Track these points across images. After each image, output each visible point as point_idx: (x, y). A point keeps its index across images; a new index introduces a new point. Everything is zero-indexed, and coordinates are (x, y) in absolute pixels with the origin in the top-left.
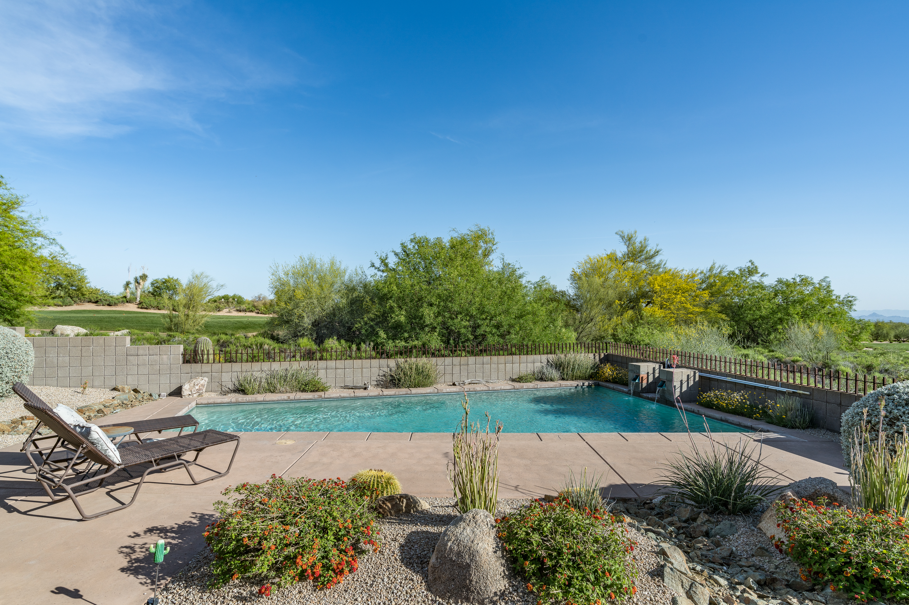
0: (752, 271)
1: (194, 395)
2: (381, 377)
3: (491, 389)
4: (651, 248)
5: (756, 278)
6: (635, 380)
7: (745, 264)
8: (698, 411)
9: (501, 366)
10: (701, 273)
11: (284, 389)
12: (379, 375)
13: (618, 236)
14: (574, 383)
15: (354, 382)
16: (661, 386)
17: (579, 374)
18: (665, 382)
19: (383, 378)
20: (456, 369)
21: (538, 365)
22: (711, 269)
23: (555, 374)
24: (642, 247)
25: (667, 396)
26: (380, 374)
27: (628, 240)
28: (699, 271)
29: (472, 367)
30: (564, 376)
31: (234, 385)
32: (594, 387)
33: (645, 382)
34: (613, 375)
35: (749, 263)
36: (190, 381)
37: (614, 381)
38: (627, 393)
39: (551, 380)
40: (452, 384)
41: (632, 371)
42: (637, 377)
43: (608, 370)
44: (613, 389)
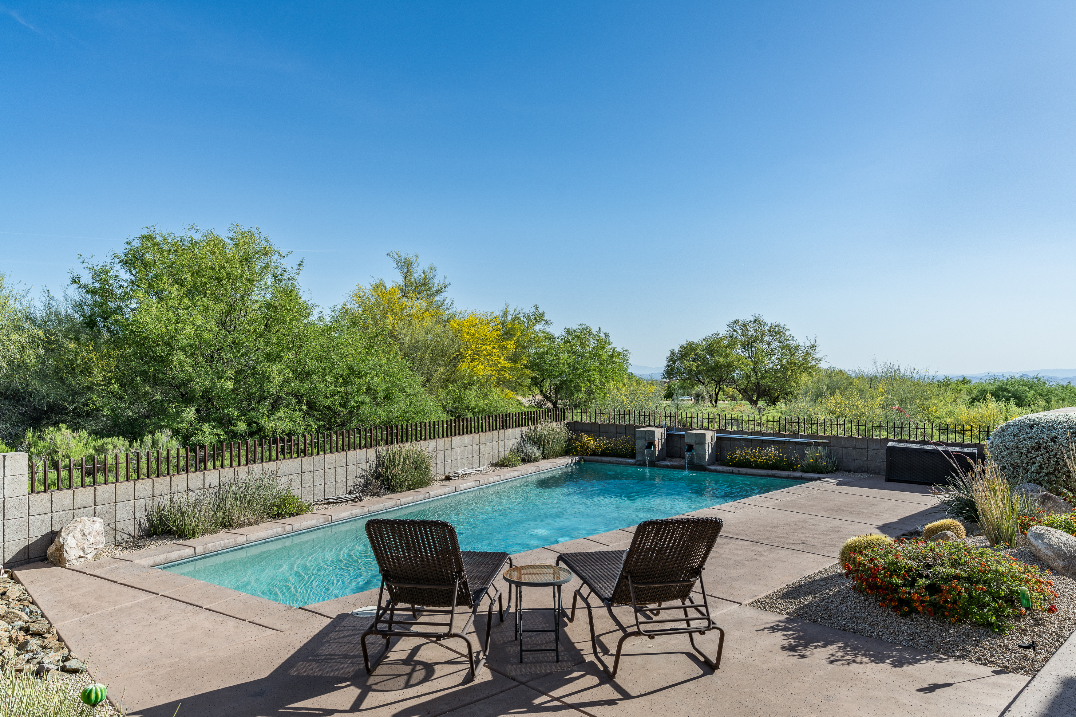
1: (90, 556)
2: (359, 480)
4: (437, 282)
5: (541, 327)
6: (648, 447)
7: (529, 309)
8: (739, 471)
9: (483, 447)
12: (356, 477)
13: (392, 259)
14: (562, 461)
15: (326, 492)
16: (689, 450)
17: (559, 448)
18: (692, 446)
19: (362, 480)
20: (441, 456)
21: (513, 442)
23: (536, 451)
24: (425, 278)
26: (359, 475)
27: (407, 267)
30: (546, 453)
31: (140, 525)
32: (582, 462)
33: (657, 449)
34: (600, 446)
35: (533, 310)
36: (71, 529)
37: (604, 454)
38: (635, 464)
39: (536, 460)
40: (443, 477)
41: (641, 438)
42: (650, 445)
43: (589, 441)
44: (610, 462)
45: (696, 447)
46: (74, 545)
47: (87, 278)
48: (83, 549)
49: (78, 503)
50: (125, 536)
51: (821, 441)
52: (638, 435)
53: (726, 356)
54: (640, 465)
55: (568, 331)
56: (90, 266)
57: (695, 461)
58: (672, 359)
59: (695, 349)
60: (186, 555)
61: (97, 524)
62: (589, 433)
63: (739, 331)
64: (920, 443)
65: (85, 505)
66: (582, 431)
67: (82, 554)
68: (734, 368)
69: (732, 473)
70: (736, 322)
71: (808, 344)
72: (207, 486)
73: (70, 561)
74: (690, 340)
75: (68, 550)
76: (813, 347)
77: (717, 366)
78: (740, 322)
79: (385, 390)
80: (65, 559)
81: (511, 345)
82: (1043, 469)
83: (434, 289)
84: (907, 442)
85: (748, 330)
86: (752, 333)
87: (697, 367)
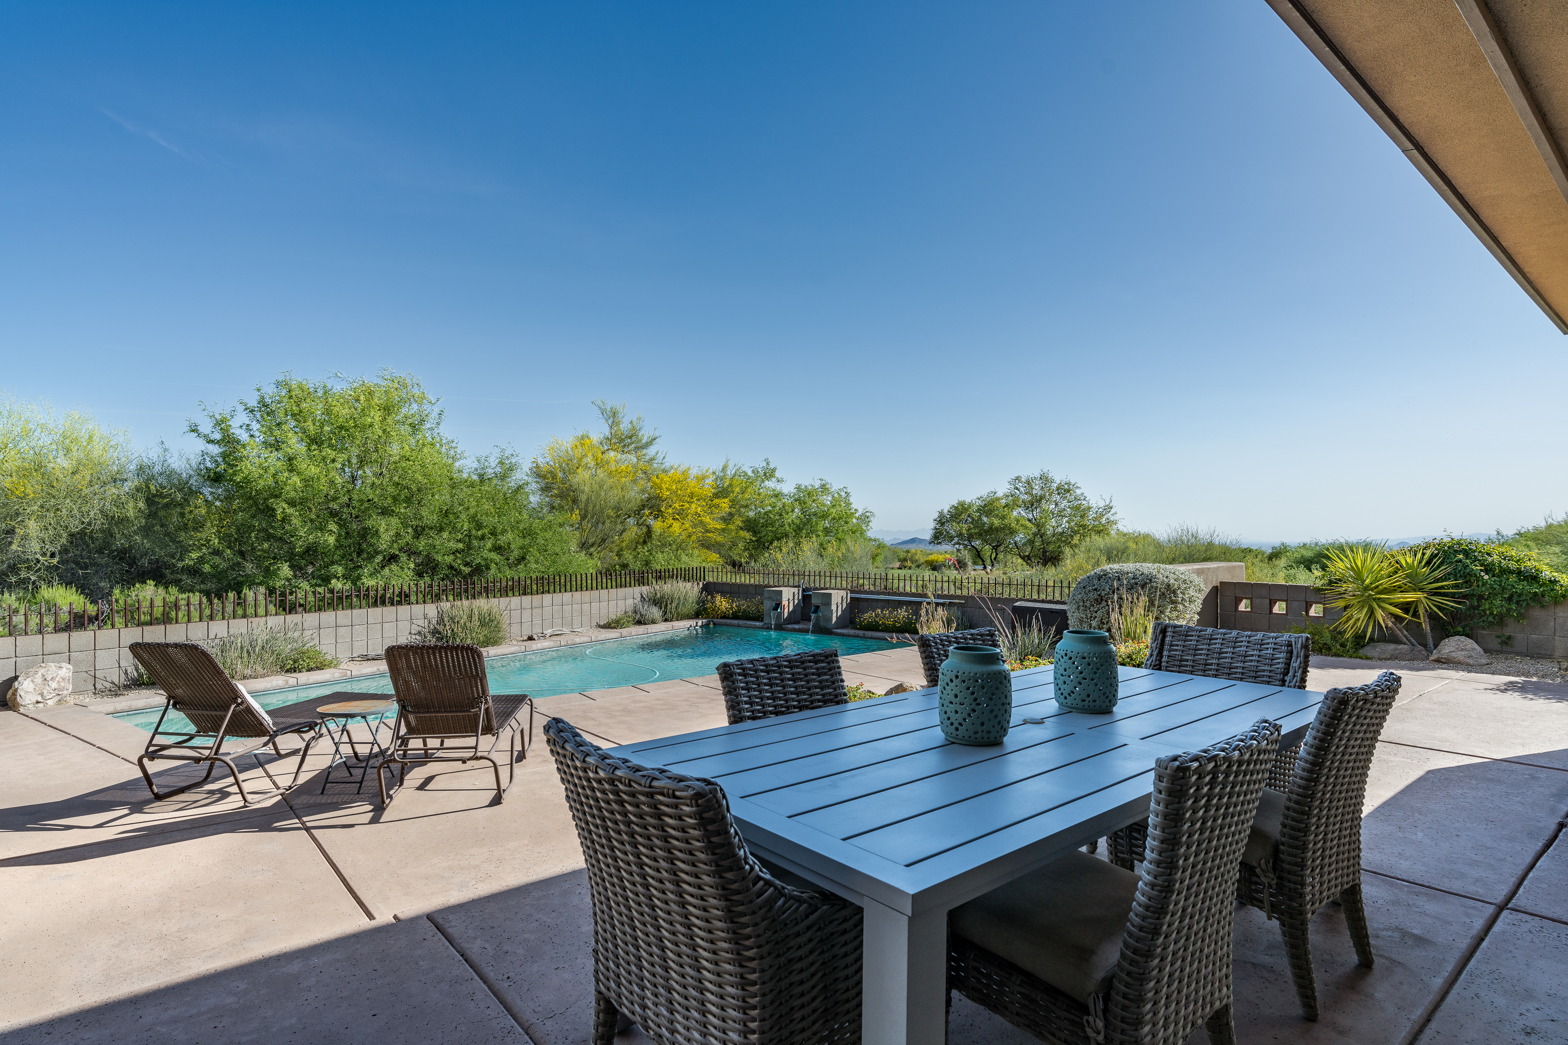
0: (769, 474)
1: (50, 702)
2: (414, 637)
3: (593, 639)
4: (645, 435)
5: (770, 484)
6: (776, 609)
7: (760, 464)
8: (864, 634)
9: (586, 607)
10: (714, 473)
11: (248, 672)
12: (410, 633)
13: (596, 409)
14: (686, 623)
15: (370, 648)
16: (816, 612)
17: (685, 610)
18: (819, 606)
19: (417, 637)
20: (527, 615)
21: (630, 602)
22: (724, 469)
23: (655, 612)
24: (632, 430)
25: (822, 623)
26: (413, 632)
27: (613, 417)
28: (711, 471)
29: (547, 611)
30: (669, 615)
31: (126, 673)
32: (711, 626)
33: (786, 610)
34: (732, 608)
35: (764, 464)
36: (31, 674)
37: (735, 616)
38: (763, 628)
39: (653, 622)
40: (525, 638)
41: (770, 598)
42: (778, 605)
43: (722, 603)
44: (739, 626)
45: (822, 608)
46: (31, 690)
47: (206, 427)
48: (42, 695)
49: (48, 648)
50: (108, 685)
51: (957, 601)
52: (766, 595)
53: (1003, 518)
54: (767, 628)
55: (798, 488)
56: (211, 414)
57: (822, 624)
58: (941, 521)
59: (966, 510)
60: (156, 703)
61: (64, 670)
62: (723, 594)
63: (1022, 489)
64: (1057, 602)
65: (56, 651)
66: (718, 592)
67: (40, 699)
68: (1013, 532)
69: (857, 636)
70: (1018, 478)
71: (1102, 504)
72: (212, 636)
73: (24, 706)
74: (961, 499)
75: (22, 694)
76: (1108, 508)
77: (992, 530)
78: (1023, 480)
79: (521, 548)
80: (18, 703)
81: (724, 504)
82: (1104, 624)
83: (644, 441)
84: (1043, 601)
85: (1032, 489)
86: (1037, 490)
87: (968, 530)
